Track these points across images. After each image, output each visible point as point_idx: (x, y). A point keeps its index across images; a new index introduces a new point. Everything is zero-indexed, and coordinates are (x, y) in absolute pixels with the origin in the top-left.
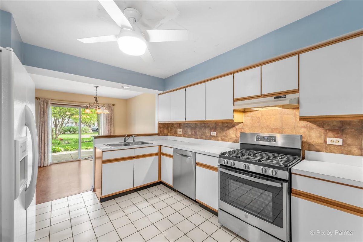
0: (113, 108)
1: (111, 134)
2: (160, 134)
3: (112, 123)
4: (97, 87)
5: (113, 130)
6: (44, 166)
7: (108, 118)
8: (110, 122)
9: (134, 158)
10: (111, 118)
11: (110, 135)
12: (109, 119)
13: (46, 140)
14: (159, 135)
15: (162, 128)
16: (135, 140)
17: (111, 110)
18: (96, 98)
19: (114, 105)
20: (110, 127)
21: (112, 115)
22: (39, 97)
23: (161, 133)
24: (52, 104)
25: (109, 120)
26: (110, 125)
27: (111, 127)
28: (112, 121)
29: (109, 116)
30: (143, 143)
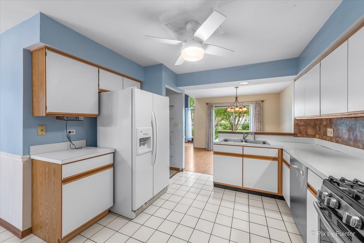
0: (262, 105)
1: (260, 131)
2: (299, 135)
3: (260, 120)
4: (237, 88)
5: (261, 127)
6: (210, 151)
7: (256, 115)
8: (259, 119)
9: (243, 156)
10: (259, 115)
11: (258, 132)
12: (258, 115)
13: (212, 132)
14: (296, 136)
15: (303, 125)
16: (255, 138)
17: (259, 107)
18: (236, 98)
19: (263, 101)
20: (258, 124)
21: (260, 111)
22: (208, 103)
23: (300, 133)
24: (215, 106)
25: (258, 117)
26: (259, 122)
27: (260, 124)
28: (260, 118)
29: (258, 113)
30: (264, 143)
